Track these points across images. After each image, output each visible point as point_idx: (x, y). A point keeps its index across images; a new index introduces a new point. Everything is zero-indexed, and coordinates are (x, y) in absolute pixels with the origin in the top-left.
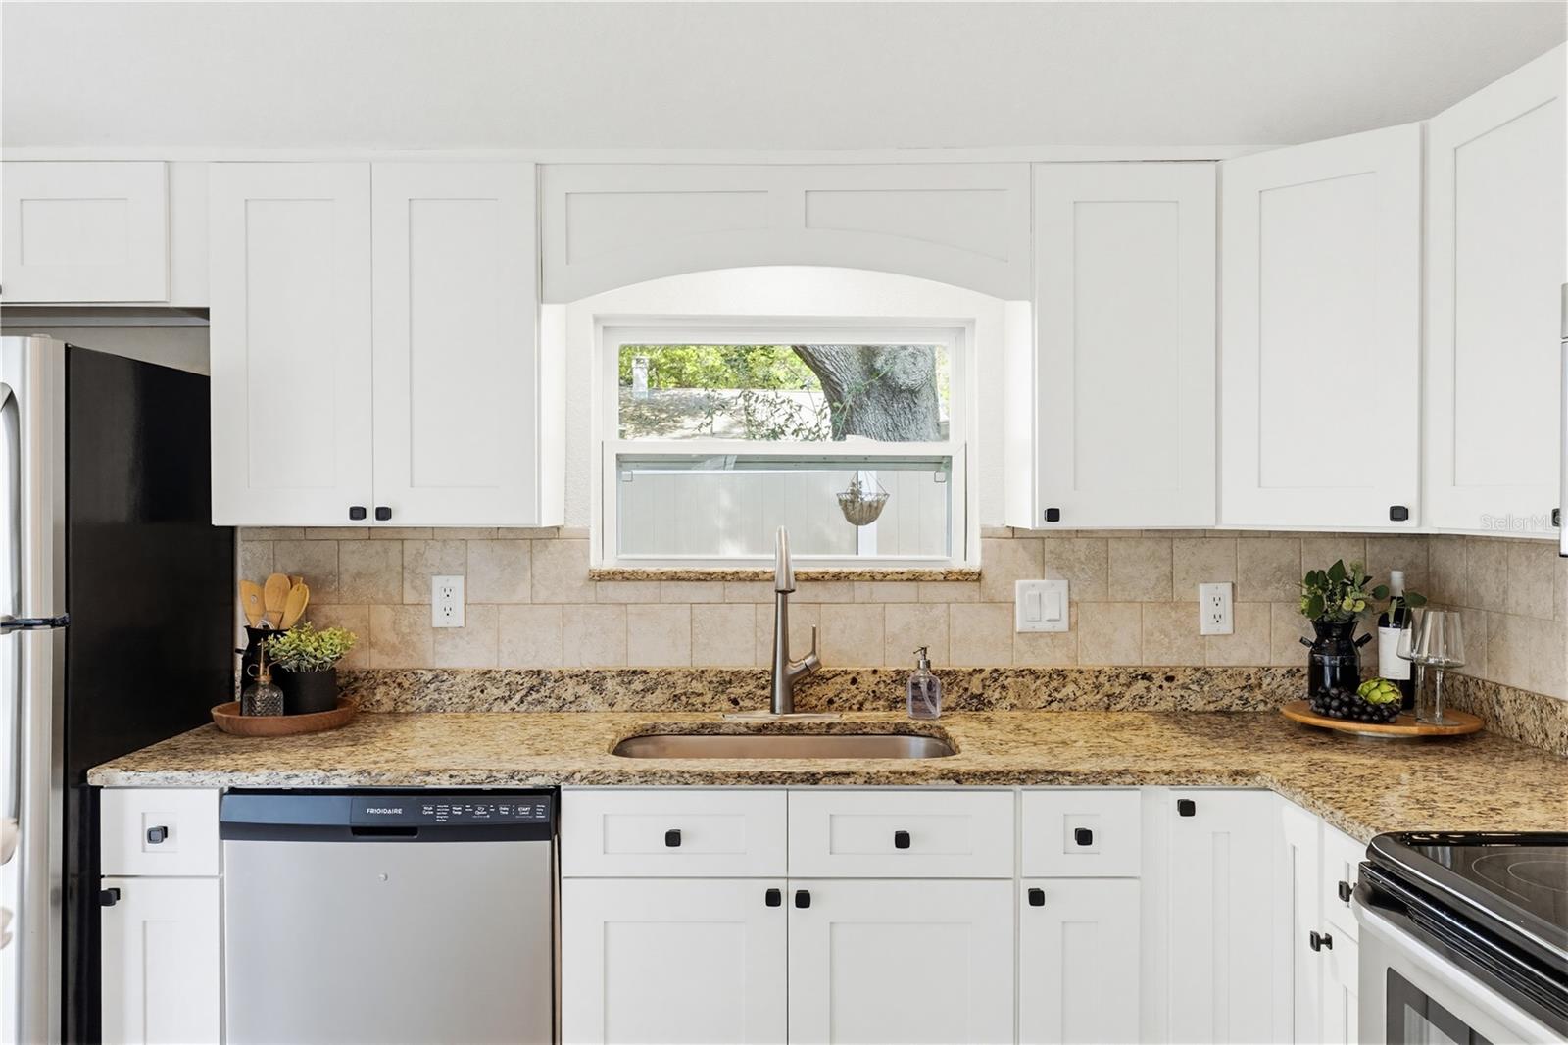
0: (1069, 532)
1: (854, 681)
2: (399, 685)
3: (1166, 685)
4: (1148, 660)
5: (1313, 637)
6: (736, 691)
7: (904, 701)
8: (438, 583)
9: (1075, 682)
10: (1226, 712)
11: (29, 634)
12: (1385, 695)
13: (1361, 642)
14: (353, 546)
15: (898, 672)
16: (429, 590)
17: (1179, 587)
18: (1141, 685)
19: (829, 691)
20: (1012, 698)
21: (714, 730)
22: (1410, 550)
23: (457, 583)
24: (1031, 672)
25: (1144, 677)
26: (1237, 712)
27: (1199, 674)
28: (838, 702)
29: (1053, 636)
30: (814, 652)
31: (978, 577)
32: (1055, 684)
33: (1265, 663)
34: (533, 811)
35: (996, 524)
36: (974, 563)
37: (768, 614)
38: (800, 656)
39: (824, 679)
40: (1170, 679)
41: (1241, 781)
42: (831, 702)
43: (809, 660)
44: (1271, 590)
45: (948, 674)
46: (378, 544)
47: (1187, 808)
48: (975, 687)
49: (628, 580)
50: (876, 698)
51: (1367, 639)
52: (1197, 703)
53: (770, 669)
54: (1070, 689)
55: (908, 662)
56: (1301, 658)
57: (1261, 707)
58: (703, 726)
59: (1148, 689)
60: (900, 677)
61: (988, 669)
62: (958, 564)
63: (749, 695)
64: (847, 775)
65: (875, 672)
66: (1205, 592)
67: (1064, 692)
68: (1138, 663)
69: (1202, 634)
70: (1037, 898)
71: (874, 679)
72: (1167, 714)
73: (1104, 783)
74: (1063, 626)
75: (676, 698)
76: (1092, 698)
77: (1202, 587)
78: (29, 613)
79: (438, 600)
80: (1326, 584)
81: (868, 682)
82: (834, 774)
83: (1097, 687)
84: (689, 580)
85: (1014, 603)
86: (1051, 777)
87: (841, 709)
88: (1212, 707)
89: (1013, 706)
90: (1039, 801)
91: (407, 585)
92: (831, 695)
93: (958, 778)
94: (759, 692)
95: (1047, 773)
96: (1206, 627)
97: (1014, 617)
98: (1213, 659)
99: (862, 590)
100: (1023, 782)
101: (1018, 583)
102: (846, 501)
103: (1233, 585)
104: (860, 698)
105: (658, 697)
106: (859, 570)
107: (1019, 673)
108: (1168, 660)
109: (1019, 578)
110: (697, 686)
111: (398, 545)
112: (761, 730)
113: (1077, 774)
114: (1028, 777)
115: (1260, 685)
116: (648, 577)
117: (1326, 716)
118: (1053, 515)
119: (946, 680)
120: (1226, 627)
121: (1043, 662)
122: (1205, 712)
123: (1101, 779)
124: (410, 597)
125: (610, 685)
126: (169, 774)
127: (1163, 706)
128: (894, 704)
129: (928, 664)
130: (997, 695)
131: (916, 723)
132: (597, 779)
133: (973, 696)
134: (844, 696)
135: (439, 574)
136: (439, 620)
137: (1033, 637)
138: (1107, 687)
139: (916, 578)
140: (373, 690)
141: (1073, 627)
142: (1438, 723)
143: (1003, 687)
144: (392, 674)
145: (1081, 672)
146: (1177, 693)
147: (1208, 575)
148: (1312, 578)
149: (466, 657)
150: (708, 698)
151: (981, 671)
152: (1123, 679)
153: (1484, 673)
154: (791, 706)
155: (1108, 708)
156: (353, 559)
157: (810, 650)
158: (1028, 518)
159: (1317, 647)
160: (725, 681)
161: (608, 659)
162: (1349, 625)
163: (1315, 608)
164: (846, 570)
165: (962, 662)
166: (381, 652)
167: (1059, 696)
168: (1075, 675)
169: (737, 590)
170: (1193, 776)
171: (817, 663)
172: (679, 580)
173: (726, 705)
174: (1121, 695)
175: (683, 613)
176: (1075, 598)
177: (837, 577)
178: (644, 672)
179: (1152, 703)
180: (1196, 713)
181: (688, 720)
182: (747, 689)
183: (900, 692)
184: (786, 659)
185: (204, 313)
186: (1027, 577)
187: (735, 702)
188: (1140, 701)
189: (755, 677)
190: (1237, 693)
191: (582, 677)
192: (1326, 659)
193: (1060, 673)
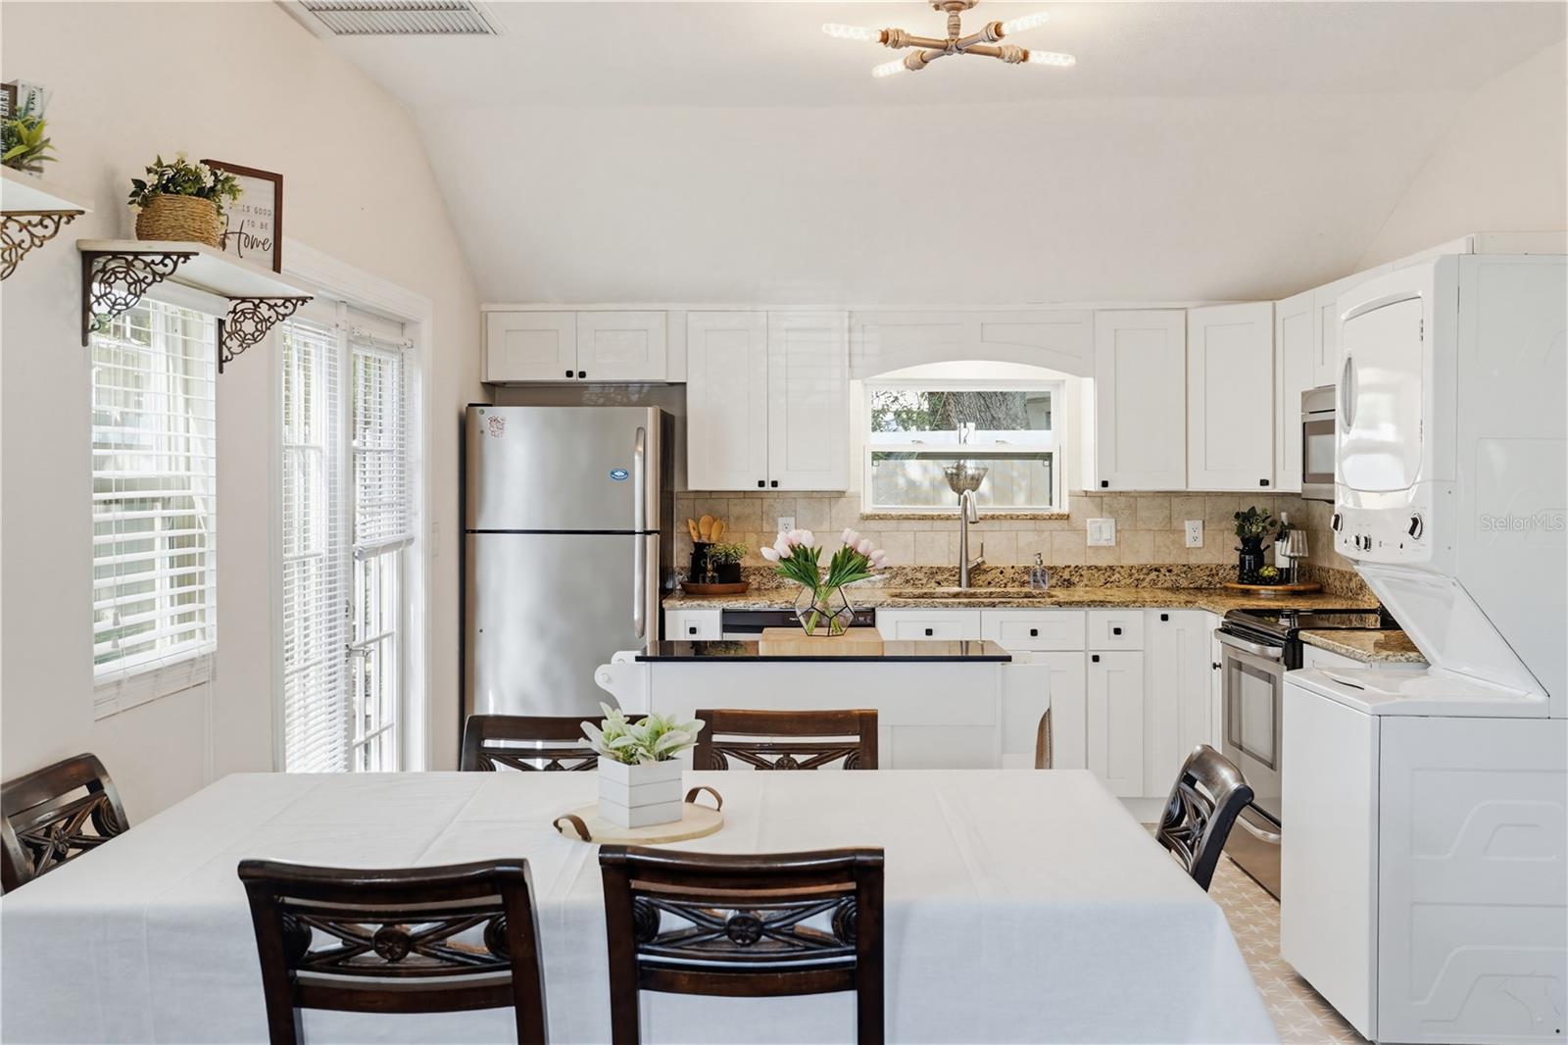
0: (1115, 493)
1: (1002, 572)
2: (762, 575)
3: (1167, 574)
4: (1158, 562)
5: (1241, 547)
6: (939, 578)
7: (1029, 582)
8: (781, 521)
9: (1119, 573)
10: (1199, 589)
11: (648, 537)
12: (1267, 572)
13: (1265, 549)
14: (736, 501)
15: (1025, 568)
16: (777, 525)
17: (1175, 523)
18: (1154, 574)
19: (989, 577)
20: (1085, 581)
21: (931, 596)
22: (1298, 503)
23: (791, 521)
24: (1096, 567)
25: (1157, 570)
26: (1204, 588)
27: (1185, 569)
28: (993, 583)
29: (1108, 548)
30: (982, 556)
31: (1068, 517)
32: (1109, 574)
33: (1221, 563)
34: (865, 619)
35: (1077, 489)
36: (1065, 510)
37: (957, 538)
38: (975, 558)
39: (986, 571)
40: (1170, 571)
41: (1189, 605)
42: (989, 583)
43: (980, 560)
44: (1224, 523)
45: (1052, 568)
46: (748, 501)
47: (1165, 618)
48: (1066, 575)
49: (881, 519)
50: (1014, 581)
51: (1268, 546)
52: (1184, 583)
53: (958, 566)
54: (1117, 575)
55: (1031, 562)
56: (1235, 559)
57: (1218, 585)
58: (926, 594)
59: (1158, 576)
60: (1027, 570)
61: (1073, 566)
62: (1055, 510)
63: (946, 580)
64: (1009, 603)
65: (1013, 567)
66: (1188, 525)
67: (1113, 578)
68: (1152, 562)
69: (1187, 546)
70: (1096, 659)
71: (1013, 571)
72: (1167, 589)
73: (1127, 606)
74: (1113, 543)
75: (907, 581)
76: (1128, 581)
77: (1186, 522)
78: (649, 528)
79: (781, 530)
80: (1245, 518)
81: (1009, 573)
82: (1003, 603)
83: (1131, 575)
84: (914, 519)
85: (1086, 531)
86: (1102, 604)
87: (995, 586)
88: (1191, 586)
89: (1086, 585)
90: (1096, 614)
91: (764, 522)
92: (989, 580)
93: (1060, 604)
94: (951, 578)
95: (1101, 602)
96: (1189, 543)
97: (1086, 538)
98: (1193, 560)
99: (1006, 524)
100: (1089, 606)
101: (1088, 520)
102: (952, 474)
103: (1204, 522)
104: (1005, 581)
105: (898, 580)
106: (1004, 513)
107: (1089, 568)
108: (1168, 561)
109: (1088, 517)
110: (919, 575)
111: (760, 501)
112: (956, 595)
113: (1114, 602)
114: (1091, 604)
115: (1218, 574)
116: (892, 518)
117: (1242, 583)
118: (1105, 484)
119: (1051, 572)
120: (1199, 543)
121: (1103, 563)
122: (1187, 589)
123: (1125, 605)
124: (766, 528)
126: (699, 602)
127: (1166, 585)
128: (1023, 584)
129: (1041, 561)
130: (1077, 579)
131: (1036, 592)
132: (893, 606)
133: (1065, 580)
134: (997, 580)
135: (782, 516)
137: (1097, 549)
138: (1136, 576)
139: (1034, 518)
140: (748, 577)
141: (1118, 543)
142: (1294, 585)
143: (1081, 575)
144: (758, 569)
145: (1122, 567)
146: (1174, 578)
147: (1190, 515)
148: (1237, 516)
150: (924, 581)
151: (1069, 567)
152: (1145, 571)
153: (1326, 565)
154: (970, 585)
155: (1137, 586)
156: (736, 509)
157: (979, 554)
158: (1093, 486)
159: (1242, 552)
160: (933, 572)
162: (1258, 540)
163: (1240, 531)
164: (998, 513)
165: (1059, 563)
166: (751, 557)
167: (1111, 580)
168: (1118, 569)
169: (938, 524)
170: (1167, 604)
171: (983, 562)
172: (910, 519)
173: (934, 584)
174: (1144, 579)
175: (910, 536)
176: (1119, 528)
177: (993, 517)
178: (891, 568)
179: (1160, 584)
180: (1184, 589)
181: (917, 592)
182: (945, 577)
183: (1026, 578)
184: (967, 560)
185: (685, 384)
186: (1093, 517)
187: (939, 583)
188: (1154, 582)
189: (950, 570)
190: (1205, 578)
192: (1247, 557)
193: (1111, 567)
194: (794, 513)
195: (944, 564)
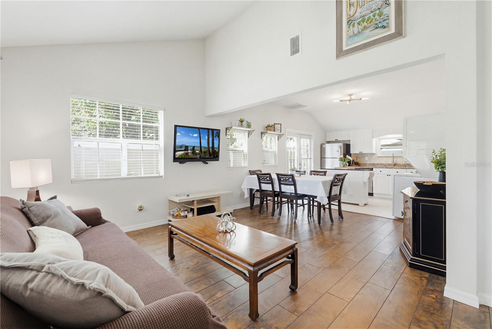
2: (363, 164)
6: (389, 165)
8: (366, 157)
19: (398, 165)
23: (367, 157)
30: (396, 162)
37: (392, 160)
39: (397, 164)
46: (361, 154)
49: (381, 157)
53: (392, 163)
60: (404, 164)
75: (385, 166)
79: (366, 159)
81: (401, 165)
91: (364, 157)
94: (391, 165)
99: (401, 158)
110: (386, 164)
111: (363, 154)
125: (379, 165)
129: (406, 163)
132: (376, 168)
136: (366, 160)
149: (368, 163)
150: (387, 166)
154: (394, 166)
156: (360, 156)
161: (379, 163)
166: (362, 162)
169: (390, 158)
172: (385, 157)
175: (385, 159)
177: (398, 157)
178: (382, 164)
184: (394, 162)
185: (350, 140)
191: (377, 164)
194: (368, 157)
195: (390, 163)
